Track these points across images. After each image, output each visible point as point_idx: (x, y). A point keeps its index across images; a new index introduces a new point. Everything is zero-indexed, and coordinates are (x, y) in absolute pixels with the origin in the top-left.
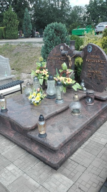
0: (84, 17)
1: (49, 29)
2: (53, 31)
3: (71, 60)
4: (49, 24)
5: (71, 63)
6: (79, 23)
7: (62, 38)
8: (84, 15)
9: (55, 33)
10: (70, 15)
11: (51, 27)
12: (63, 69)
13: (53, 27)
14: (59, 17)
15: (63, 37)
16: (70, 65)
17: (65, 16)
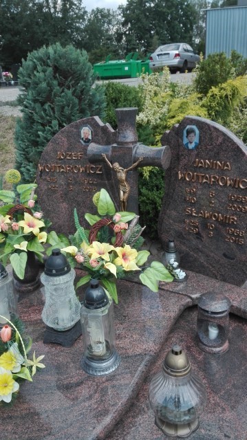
0: (116, 33)
1: (35, 68)
2: (47, 73)
3: (126, 180)
4: (35, 52)
5: (128, 189)
6: (108, 48)
7: (81, 95)
8: (117, 30)
9: (55, 78)
10: (86, 30)
11: (40, 59)
12: (100, 212)
13: (49, 58)
14: (59, 35)
15: (82, 92)
16: (122, 196)
17: (72, 32)
